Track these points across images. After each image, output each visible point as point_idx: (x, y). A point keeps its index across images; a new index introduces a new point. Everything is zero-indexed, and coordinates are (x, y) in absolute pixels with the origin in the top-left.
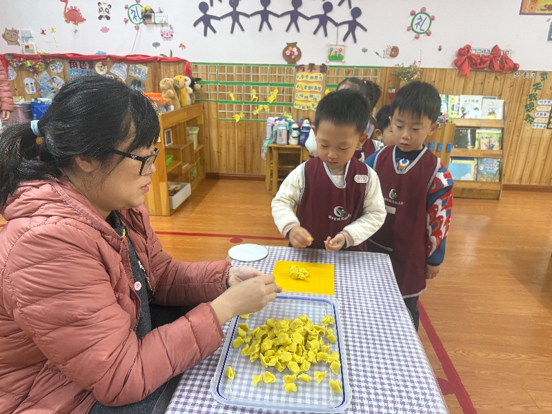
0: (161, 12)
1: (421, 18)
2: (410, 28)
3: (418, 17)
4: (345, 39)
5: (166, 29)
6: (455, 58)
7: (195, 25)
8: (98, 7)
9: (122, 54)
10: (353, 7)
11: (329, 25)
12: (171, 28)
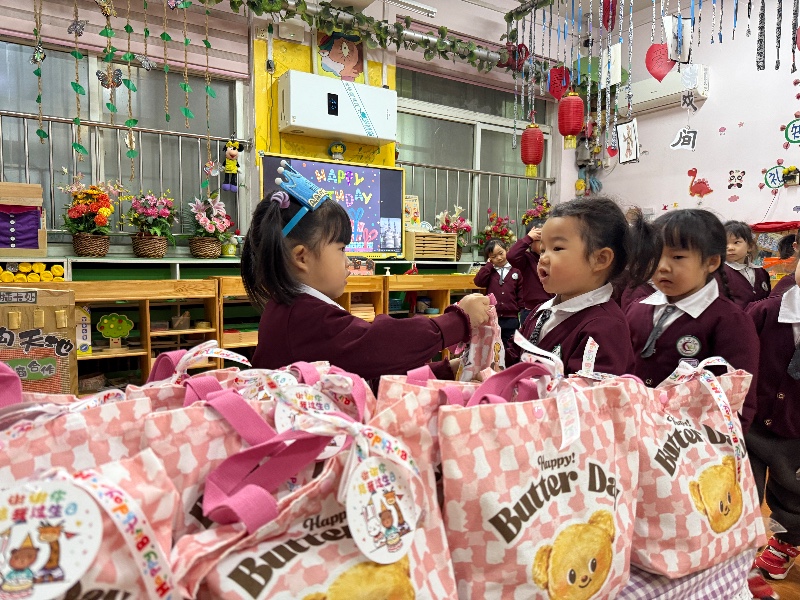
8: (729, 176)
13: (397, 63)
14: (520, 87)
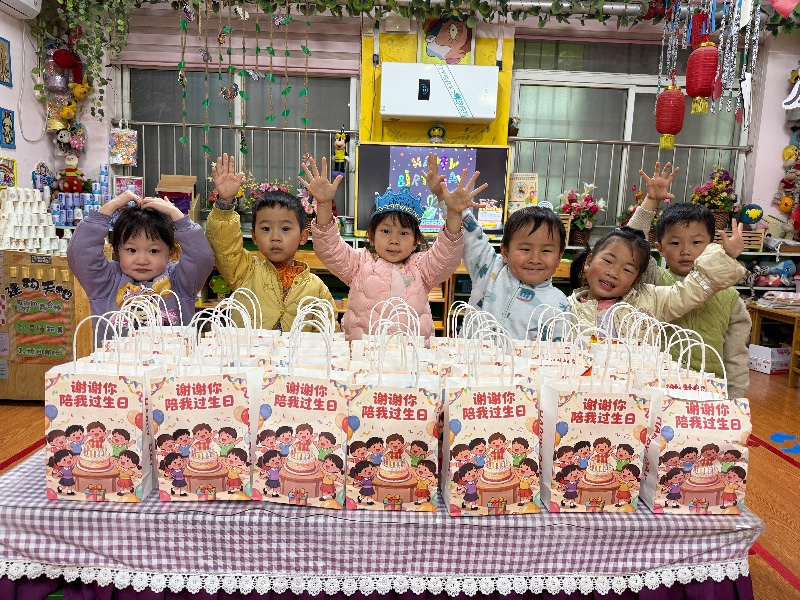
13: (516, 35)
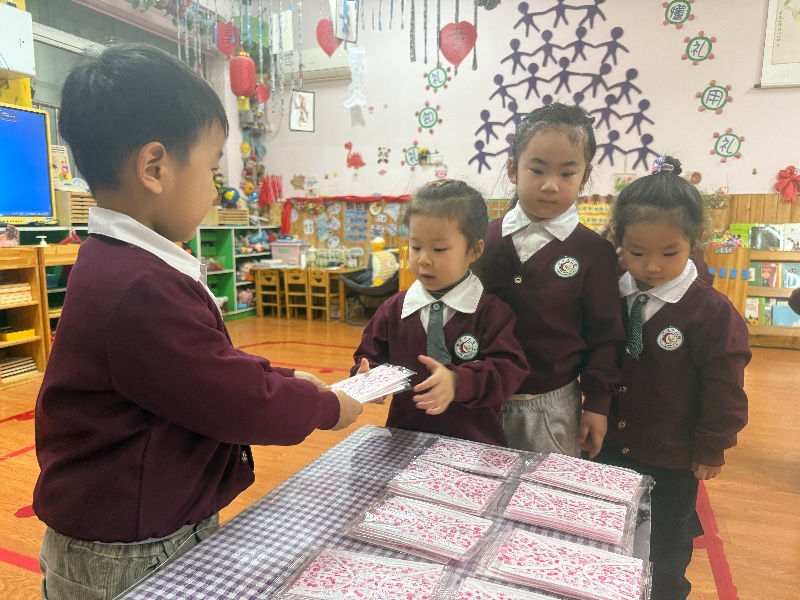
0: (437, 152)
1: (727, 140)
2: (714, 152)
3: (723, 138)
4: (635, 167)
5: (441, 168)
6: (776, 181)
7: (470, 162)
8: (378, 152)
9: (396, 194)
10: (643, 133)
11: (616, 153)
12: (446, 167)
14: (183, 37)
